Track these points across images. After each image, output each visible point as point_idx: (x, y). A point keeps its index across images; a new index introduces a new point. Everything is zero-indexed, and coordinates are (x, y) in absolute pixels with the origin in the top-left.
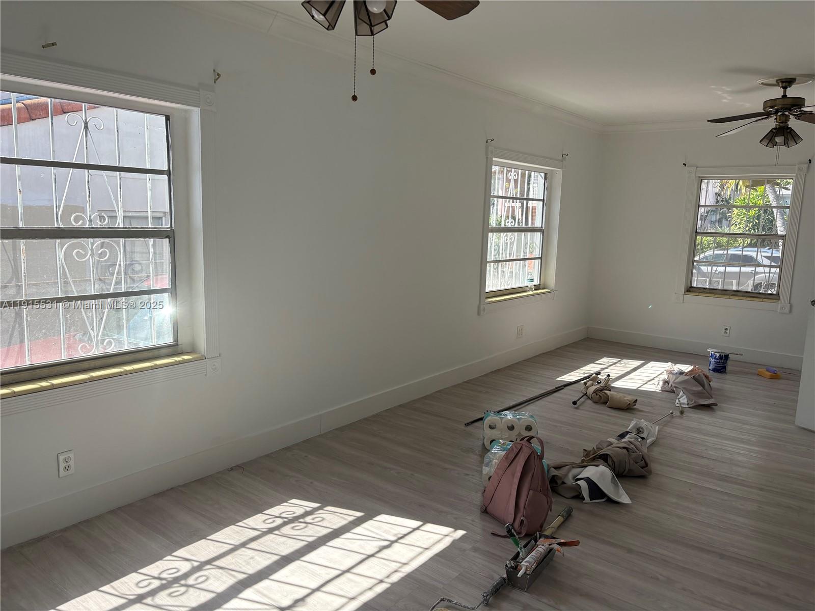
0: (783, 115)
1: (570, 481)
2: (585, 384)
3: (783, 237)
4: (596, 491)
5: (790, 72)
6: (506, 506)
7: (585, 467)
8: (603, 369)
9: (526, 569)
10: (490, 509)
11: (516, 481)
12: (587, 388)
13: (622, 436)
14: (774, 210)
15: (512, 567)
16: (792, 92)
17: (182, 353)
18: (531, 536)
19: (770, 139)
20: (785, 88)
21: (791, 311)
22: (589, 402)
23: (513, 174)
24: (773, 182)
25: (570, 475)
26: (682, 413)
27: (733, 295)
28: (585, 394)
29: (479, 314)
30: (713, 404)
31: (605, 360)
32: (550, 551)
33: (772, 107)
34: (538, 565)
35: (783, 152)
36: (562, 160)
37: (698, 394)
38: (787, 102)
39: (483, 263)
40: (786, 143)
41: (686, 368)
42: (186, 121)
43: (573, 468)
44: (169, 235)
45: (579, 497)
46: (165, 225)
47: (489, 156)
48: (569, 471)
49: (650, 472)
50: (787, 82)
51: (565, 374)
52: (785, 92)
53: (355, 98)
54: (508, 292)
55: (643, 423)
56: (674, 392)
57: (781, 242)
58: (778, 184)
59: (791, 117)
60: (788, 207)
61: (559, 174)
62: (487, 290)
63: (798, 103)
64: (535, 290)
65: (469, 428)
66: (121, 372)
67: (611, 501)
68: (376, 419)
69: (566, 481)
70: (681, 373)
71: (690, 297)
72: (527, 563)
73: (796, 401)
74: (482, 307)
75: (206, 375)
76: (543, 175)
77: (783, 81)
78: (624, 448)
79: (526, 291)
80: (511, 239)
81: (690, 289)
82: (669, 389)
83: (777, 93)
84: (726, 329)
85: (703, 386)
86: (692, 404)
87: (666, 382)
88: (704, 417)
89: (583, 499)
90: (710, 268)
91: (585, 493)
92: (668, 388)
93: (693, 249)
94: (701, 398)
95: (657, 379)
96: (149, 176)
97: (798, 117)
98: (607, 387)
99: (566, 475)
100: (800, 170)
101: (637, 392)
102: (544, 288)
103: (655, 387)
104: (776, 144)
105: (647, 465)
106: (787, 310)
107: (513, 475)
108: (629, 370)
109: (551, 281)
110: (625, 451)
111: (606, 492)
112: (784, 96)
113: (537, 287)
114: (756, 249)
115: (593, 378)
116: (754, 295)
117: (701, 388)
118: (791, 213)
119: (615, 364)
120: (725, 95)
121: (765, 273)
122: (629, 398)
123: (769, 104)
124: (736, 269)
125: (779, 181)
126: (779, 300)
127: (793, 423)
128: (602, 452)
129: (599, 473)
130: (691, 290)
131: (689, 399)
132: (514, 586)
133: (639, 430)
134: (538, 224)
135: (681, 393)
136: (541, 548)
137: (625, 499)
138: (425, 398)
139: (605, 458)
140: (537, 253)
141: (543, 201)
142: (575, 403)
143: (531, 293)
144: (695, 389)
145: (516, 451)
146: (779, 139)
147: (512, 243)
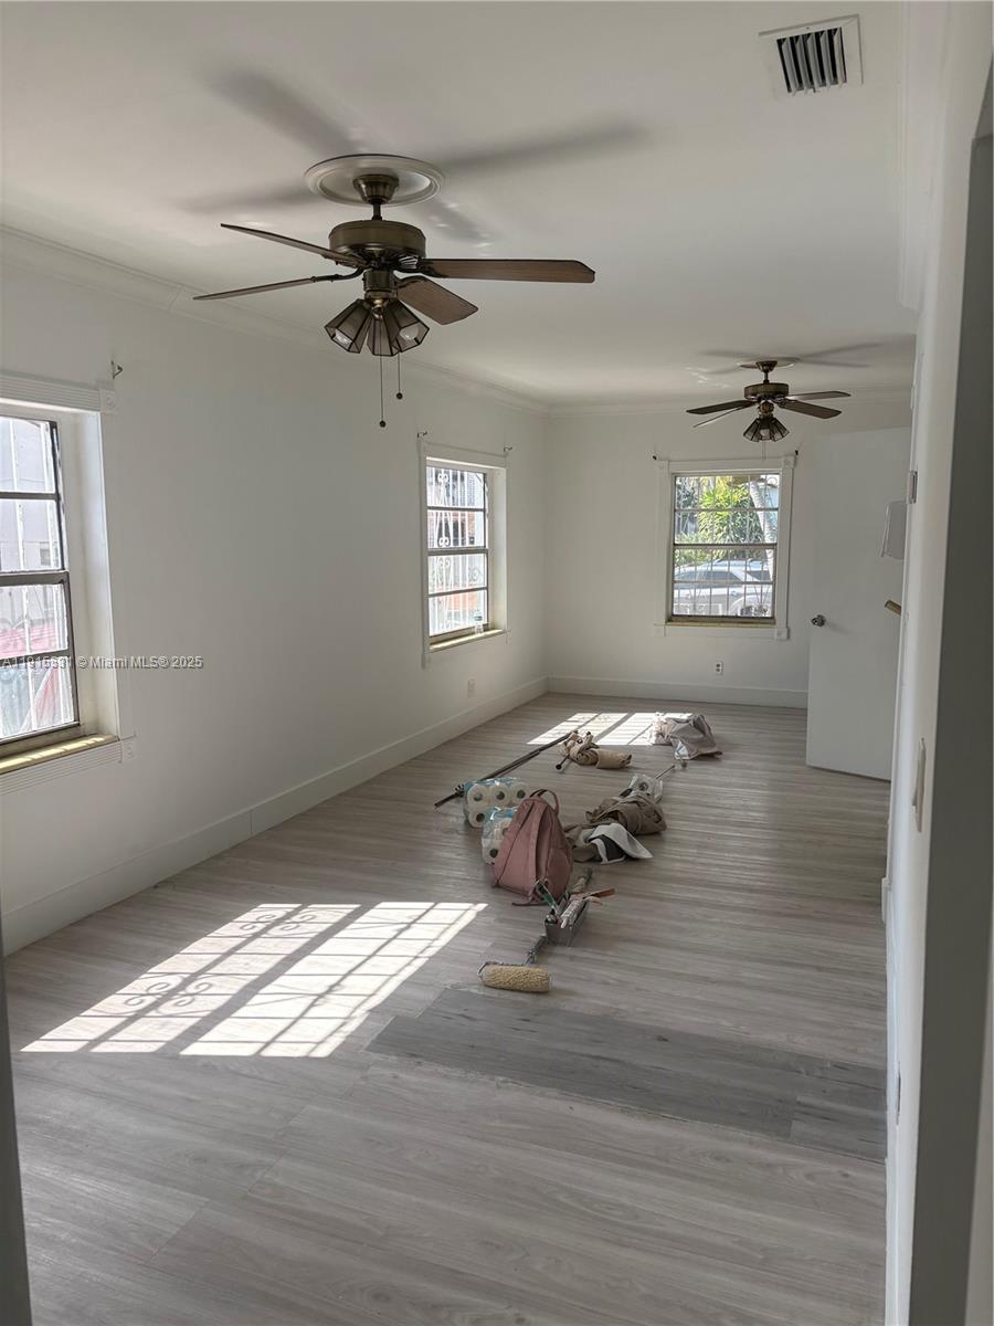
0: (766, 402)
1: (581, 843)
2: (566, 743)
3: (772, 546)
4: (613, 849)
5: (771, 355)
6: (524, 871)
7: (596, 826)
8: (580, 727)
9: (568, 921)
10: (503, 881)
11: (534, 841)
12: (569, 749)
13: (625, 794)
14: (758, 513)
15: (552, 922)
16: (774, 377)
17: (84, 736)
18: (561, 898)
19: (755, 430)
20: (766, 372)
21: (789, 637)
22: (573, 764)
23: (443, 475)
24: (756, 478)
25: (581, 838)
26: (684, 765)
27: (723, 622)
28: (568, 757)
29: (423, 665)
30: (717, 753)
31: (578, 716)
32: (585, 904)
33: (754, 395)
34: (578, 916)
35: (769, 446)
36: (503, 456)
37: (700, 743)
38: (772, 389)
39: (424, 597)
40: (772, 437)
41: (685, 716)
42: (77, 428)
43: (583, 828)
44: (63, 579)
45: (596, 859)
46: (53, 566)
47: (423, 455)
48: (580, 832)
49: (664, 827)
50: (768, 366)
51: (537, 736)
52: (767, 376)
53: (383, 424)
54: (453, 635)
55: (646, 779)
56: (670, 744)
57: (770, 553)
58: (762, 480)
59: (775, 405)
60: (777, 509)
61: (501, 474)
62: (431, 634)
63: (781, 390)
64: (485, 630)
65: (441, 809)
66: (27, 762)
67: (630, 858)
68: (315, 812)
69: (577, 844)
70: (678, 721)
71: (673, 629)
72: (567, 916)
73: (805, 742)
74: (427, 656)
75: (120, 762)
76: (481, 476)
77: (763, 364)
78: (634, 802)
79: (473, 633)
80: (447, 564)
81: (671, 618)
82: (665, 741)
83: (757, 377)
84: (718, 666)
85: (703, 732)
86: (694, 755)
87: (660, 734)
88: (709, 770)
89: (601, 860)
90: (693, 591)
91: (602, 853)
92: (663, 741)
93: (672, 564)
94: (706, 746)
95: (647, 732)
96: (18, 501)
97: (783, 405)
98: (590, 746)
99: (577, 837)
100: (786, 463)
101: (627, 747)
102: (493, 629)
103: (648, 740)
104: (761, 438)
105: (660, 819)
106: (784, 635)
107: (528, 835)
108: (611, 724)
109: (502, 617)
110: (635, 805)
111: (624, 848)
112: (766, 381)
113: (486, 628)
114: (727, 562)
115: (573, 736)
116: (745, 620)
117: (702, 736)
118: (781, 517)
119: (593, 719)
120: (702, 377)
121: (756, 594)
122: (621, 755)
123: (750, 391)
124: (723, 591)
125: (763, 477)
126: (775, 623)
127: (804, 764)
128: (610, 810)
129: (613, 830)
130: (673, 619)
131: (689, 749)
132: (555, 944)
133: (642, 786)
134: (479, 543)
135: (680, 744)
136: (575, 903)
137: (645, 854)
138: (368, 782)
139: (614, 816)
140: (481, 581)
141: (484, 510)
142: (559, 767)
143: (479, 635)
144: (695, 737)
145: (527, 808)
146: (764, 433)
147: (448, 571)
